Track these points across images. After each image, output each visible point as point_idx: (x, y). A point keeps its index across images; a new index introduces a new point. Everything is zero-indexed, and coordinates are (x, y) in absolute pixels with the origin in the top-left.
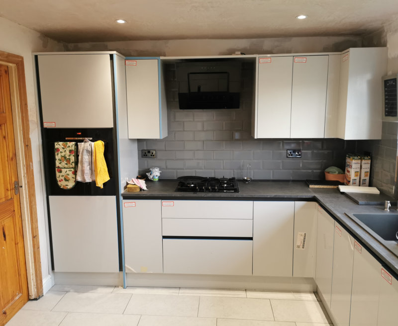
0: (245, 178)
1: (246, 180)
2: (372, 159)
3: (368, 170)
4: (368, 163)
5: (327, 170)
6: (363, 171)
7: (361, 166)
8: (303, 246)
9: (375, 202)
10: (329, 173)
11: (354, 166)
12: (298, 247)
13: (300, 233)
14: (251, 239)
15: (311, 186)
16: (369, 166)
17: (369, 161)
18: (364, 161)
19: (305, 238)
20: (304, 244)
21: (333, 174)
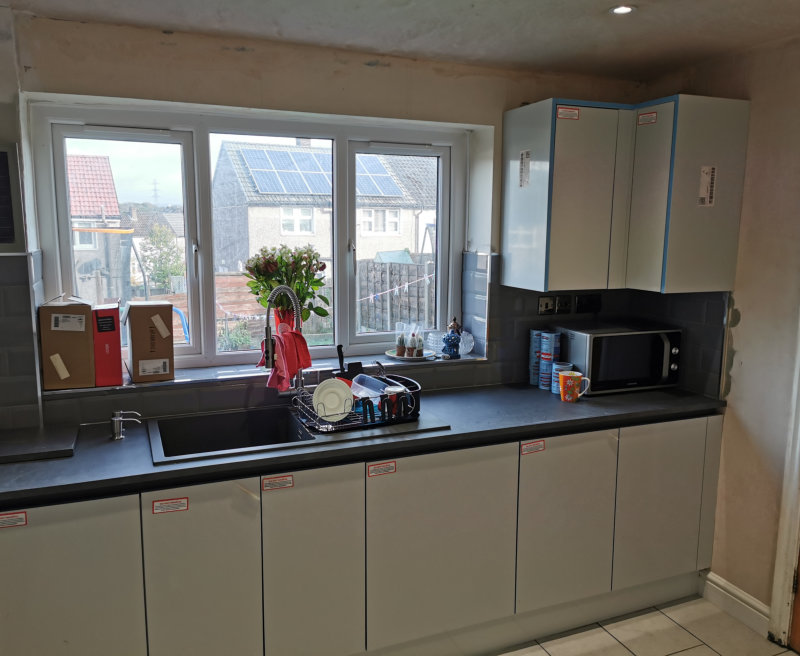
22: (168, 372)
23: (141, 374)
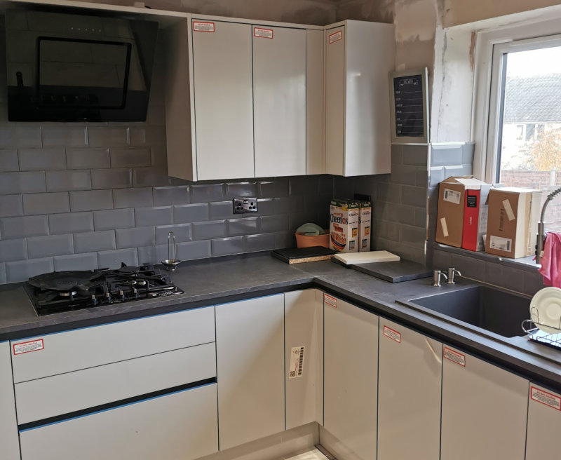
0: (167, 261)
1: (170, 266)
2: (372, 206)
3: (369, 224)
4: (368, 213)
5: (300, 230)
6: (363, 226)
7: (359, 218)
8: (300, 370)
9: (413, 276)
10: (303, 234)
11: (350, 219)
12: (293, 374)
13: (294, 349)
14: (213, 380)
15: (292, 261)
16: (369, 217)
17: (369, 210)
18: (363, 211)
19: (301, 356)
20: (300, 367)
21: (310, 236)
22: (510, 251)
23: (491, 247)
